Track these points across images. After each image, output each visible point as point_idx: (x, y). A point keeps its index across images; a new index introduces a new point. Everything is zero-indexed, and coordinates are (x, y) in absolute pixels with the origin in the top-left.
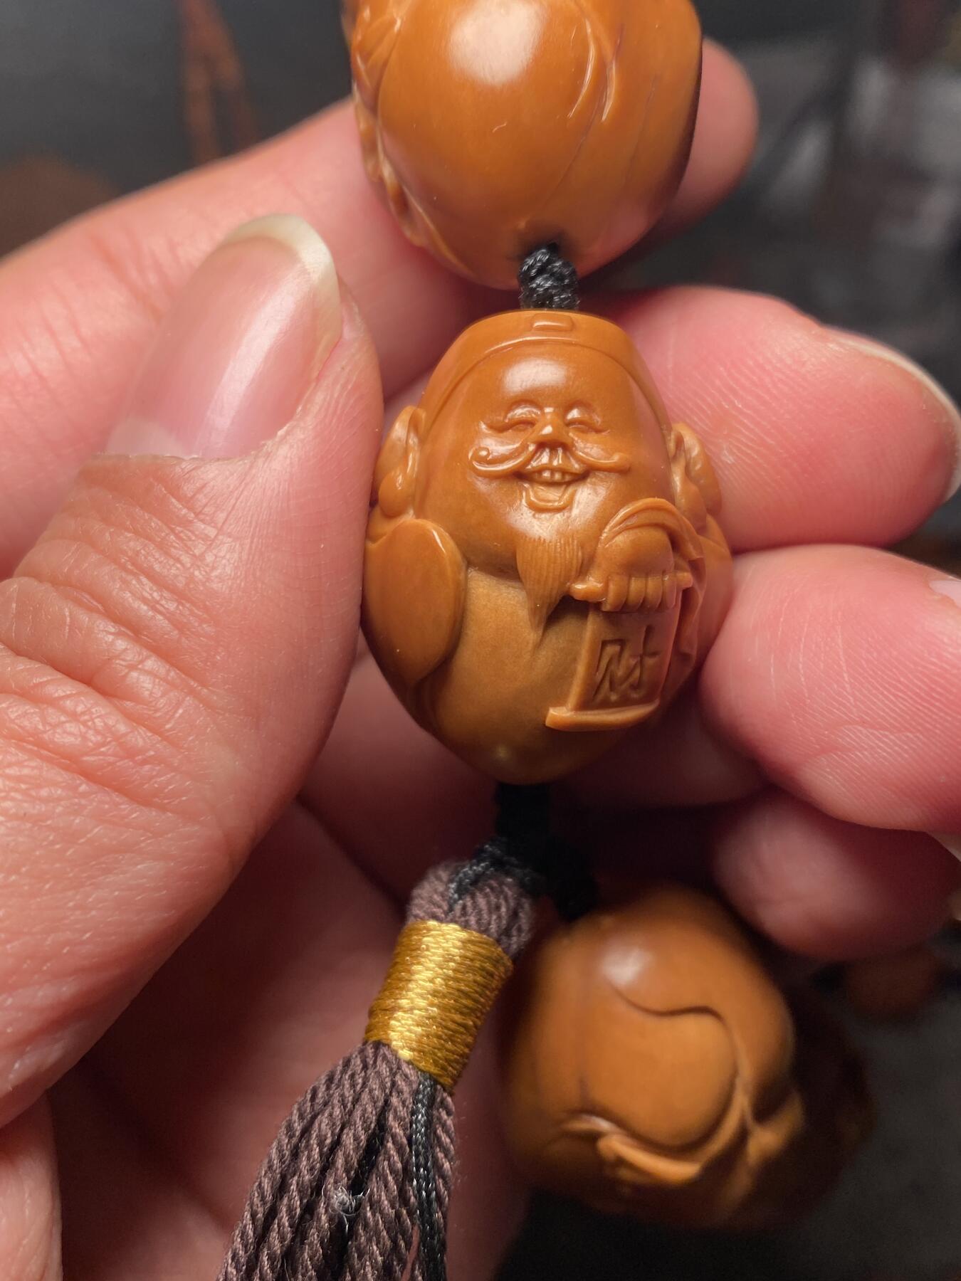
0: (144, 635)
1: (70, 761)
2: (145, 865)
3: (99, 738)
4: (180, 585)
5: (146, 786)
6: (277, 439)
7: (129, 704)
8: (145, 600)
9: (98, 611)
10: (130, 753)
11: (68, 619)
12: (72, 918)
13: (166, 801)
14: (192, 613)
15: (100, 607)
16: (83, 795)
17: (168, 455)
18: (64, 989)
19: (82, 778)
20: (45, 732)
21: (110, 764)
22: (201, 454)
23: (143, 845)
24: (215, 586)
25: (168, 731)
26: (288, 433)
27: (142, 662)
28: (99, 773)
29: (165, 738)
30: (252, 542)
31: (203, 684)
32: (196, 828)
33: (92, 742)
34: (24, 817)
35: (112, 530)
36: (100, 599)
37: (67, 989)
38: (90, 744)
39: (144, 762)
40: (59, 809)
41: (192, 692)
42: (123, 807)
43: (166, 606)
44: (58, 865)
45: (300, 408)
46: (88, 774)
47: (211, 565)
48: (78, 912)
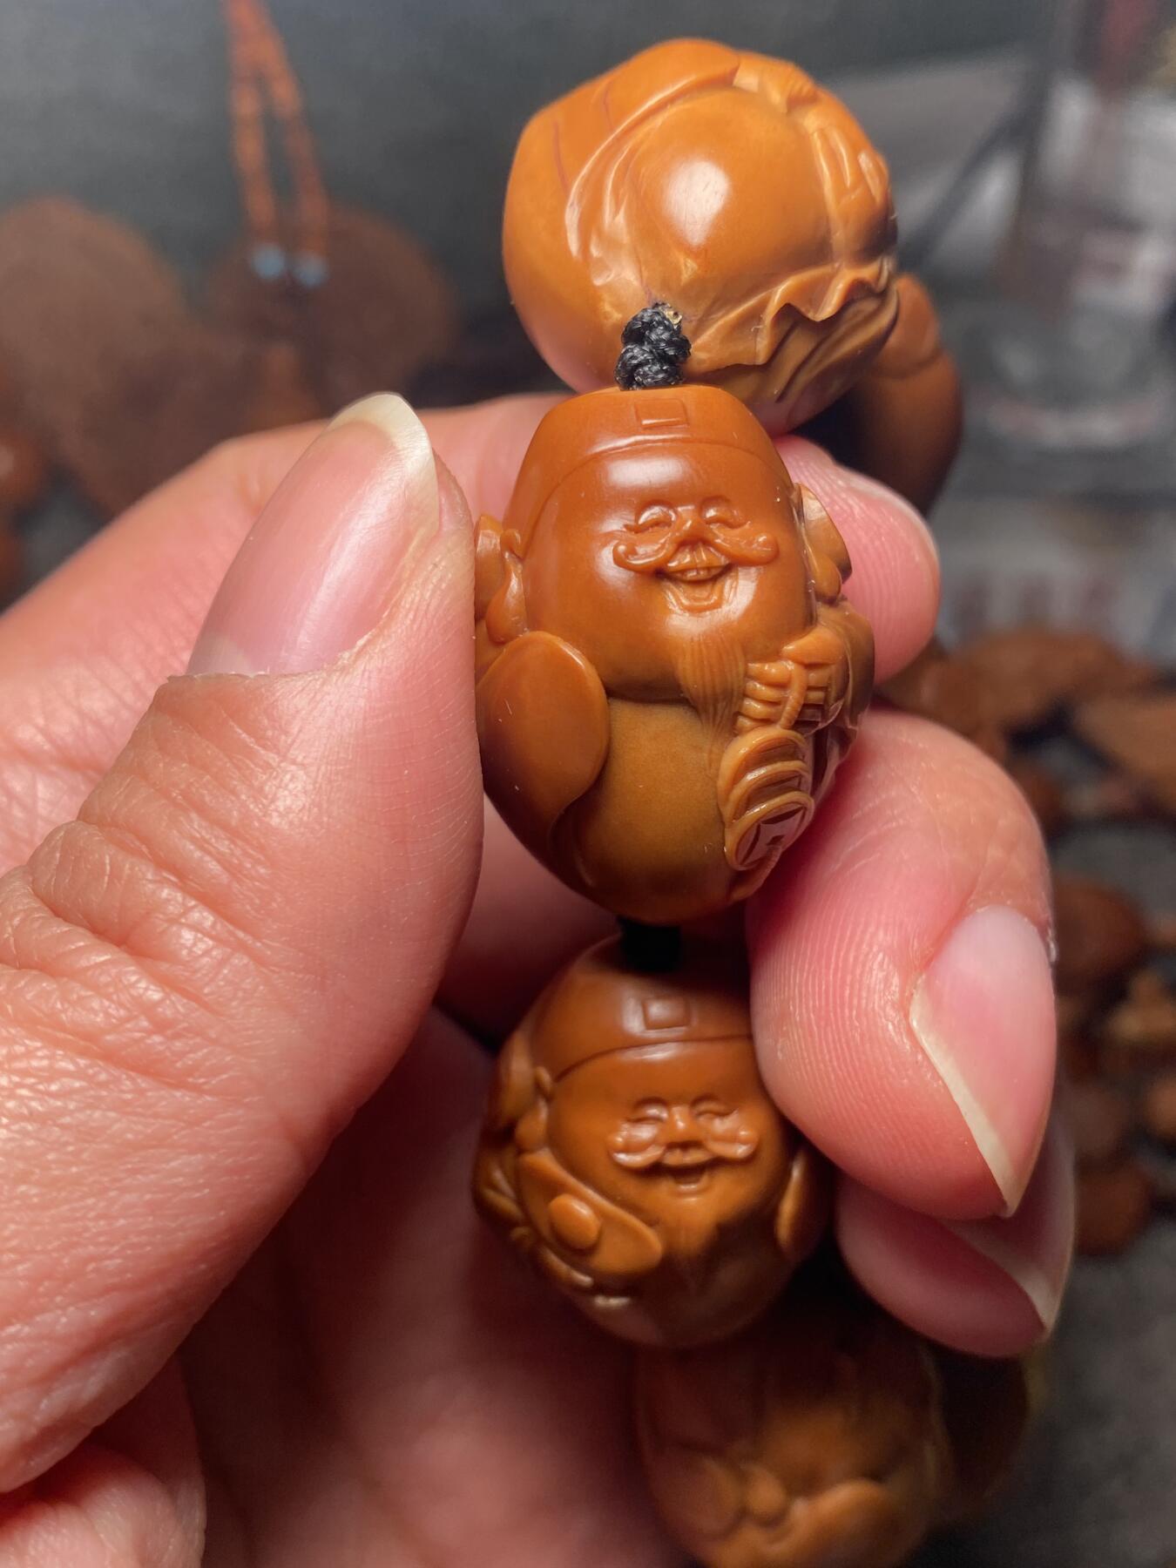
0: (192, 880)
1: (87, 1043)
2: (180, 1161)
3: (122, 1012)
4: (234, 823)
5: (179, 1065)
6: (356, 650)
7: (164, 966)
8: (193, 840)
9: (141, 855)
10: (160, 1026)
11: (108, 868)
12: (94, 1230)
13: (202, 1080)
14: (245, 853)
15: (144, 849)
16: (102, 1085)
17: (233, 673)
18: (93, 1313)
19: (101, 1063)
20: (65, 1011)
21: (137, 1041)
22: (268, 670)
23: (175, 1137)
24: (275, 820)
25: (206, 995)
26: (369, 642)
27: (184, 914)
28: (123, 1053)
29: (205, 1006)
30: (319, 769)
31: (257, 937)
32: (240, 1112)
33: (115, 1018)
34: (32, 1116)
35: (167, 760)
36: (145, 840)
37: (97, 1313)
38: (114, 1021)
39: (177, 1036)
40: (72, 1106)
41: (241, 947)
42: (150, 1094)
43: (216, 845)
44: (74, 1170)
45: (386, 614)
46: (110, 1056)
47: (270, 797)
48: (102, 1223)
